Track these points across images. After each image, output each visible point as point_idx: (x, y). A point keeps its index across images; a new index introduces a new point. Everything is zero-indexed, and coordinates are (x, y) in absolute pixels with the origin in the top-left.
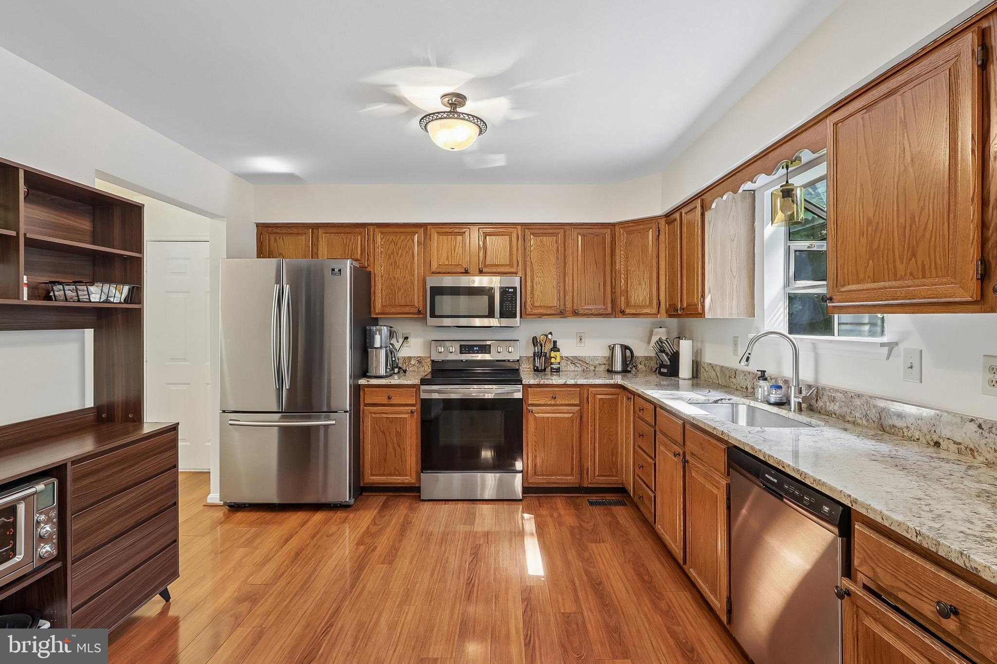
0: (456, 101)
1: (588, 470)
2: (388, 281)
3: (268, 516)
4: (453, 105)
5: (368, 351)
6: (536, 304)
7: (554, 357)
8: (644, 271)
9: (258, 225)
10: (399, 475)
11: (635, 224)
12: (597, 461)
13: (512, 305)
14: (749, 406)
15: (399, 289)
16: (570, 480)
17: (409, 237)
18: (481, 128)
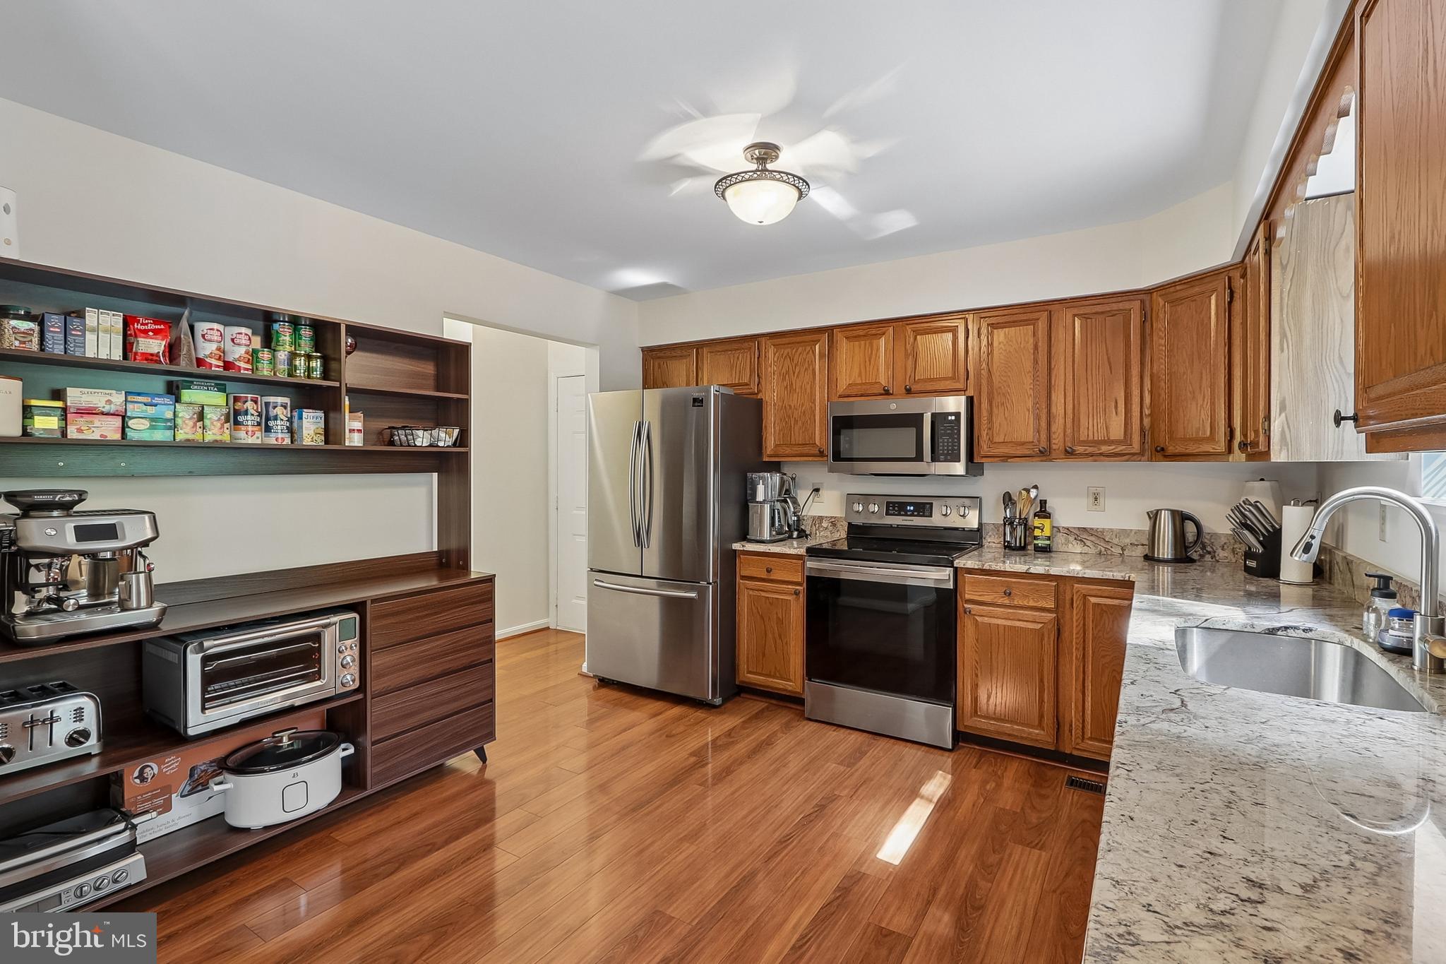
0: (765, 152)
1: (1071, 726)
2: (782, 412)
3: (627, 698)
4: (762, 160)
5: (748, 505)
6: (996, 439)
7: (1038, 528)
8: (1202, 374)
9: (643, 349)
10: (782, 678)
11: (1185, 286)
12: (1089, 712)
13: (953, 442)
14: (1348, 649)
15: (796, 421)
16: (1040, 736)
17: (808, 348)
18: (800, 190)
